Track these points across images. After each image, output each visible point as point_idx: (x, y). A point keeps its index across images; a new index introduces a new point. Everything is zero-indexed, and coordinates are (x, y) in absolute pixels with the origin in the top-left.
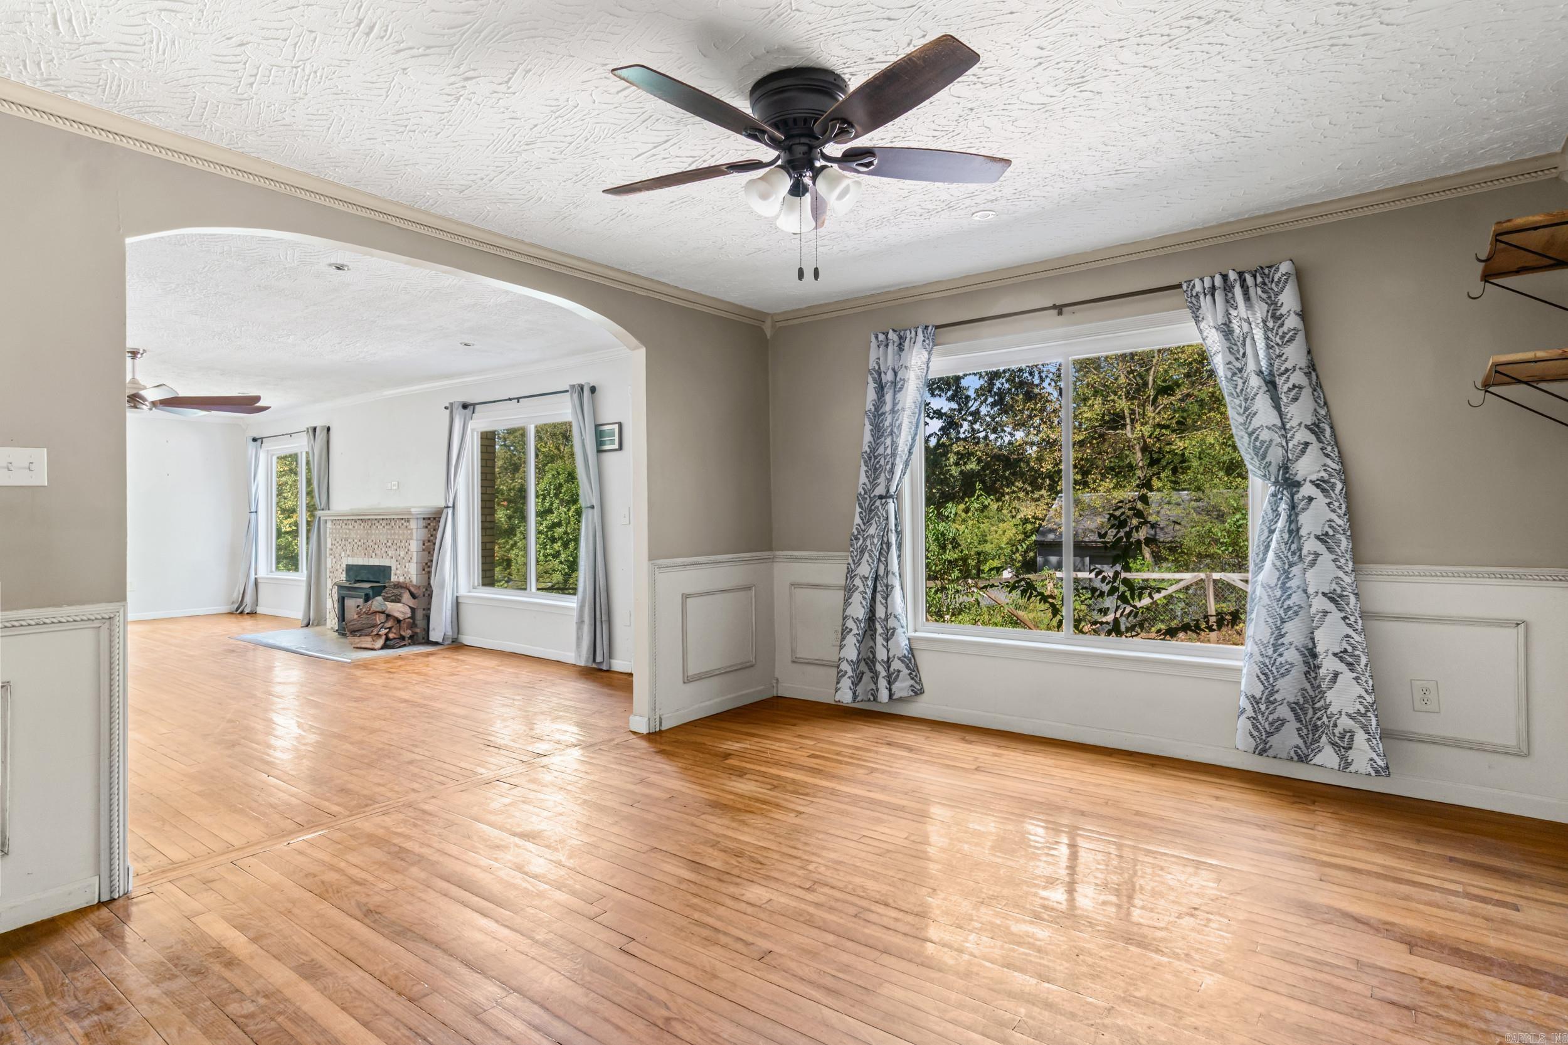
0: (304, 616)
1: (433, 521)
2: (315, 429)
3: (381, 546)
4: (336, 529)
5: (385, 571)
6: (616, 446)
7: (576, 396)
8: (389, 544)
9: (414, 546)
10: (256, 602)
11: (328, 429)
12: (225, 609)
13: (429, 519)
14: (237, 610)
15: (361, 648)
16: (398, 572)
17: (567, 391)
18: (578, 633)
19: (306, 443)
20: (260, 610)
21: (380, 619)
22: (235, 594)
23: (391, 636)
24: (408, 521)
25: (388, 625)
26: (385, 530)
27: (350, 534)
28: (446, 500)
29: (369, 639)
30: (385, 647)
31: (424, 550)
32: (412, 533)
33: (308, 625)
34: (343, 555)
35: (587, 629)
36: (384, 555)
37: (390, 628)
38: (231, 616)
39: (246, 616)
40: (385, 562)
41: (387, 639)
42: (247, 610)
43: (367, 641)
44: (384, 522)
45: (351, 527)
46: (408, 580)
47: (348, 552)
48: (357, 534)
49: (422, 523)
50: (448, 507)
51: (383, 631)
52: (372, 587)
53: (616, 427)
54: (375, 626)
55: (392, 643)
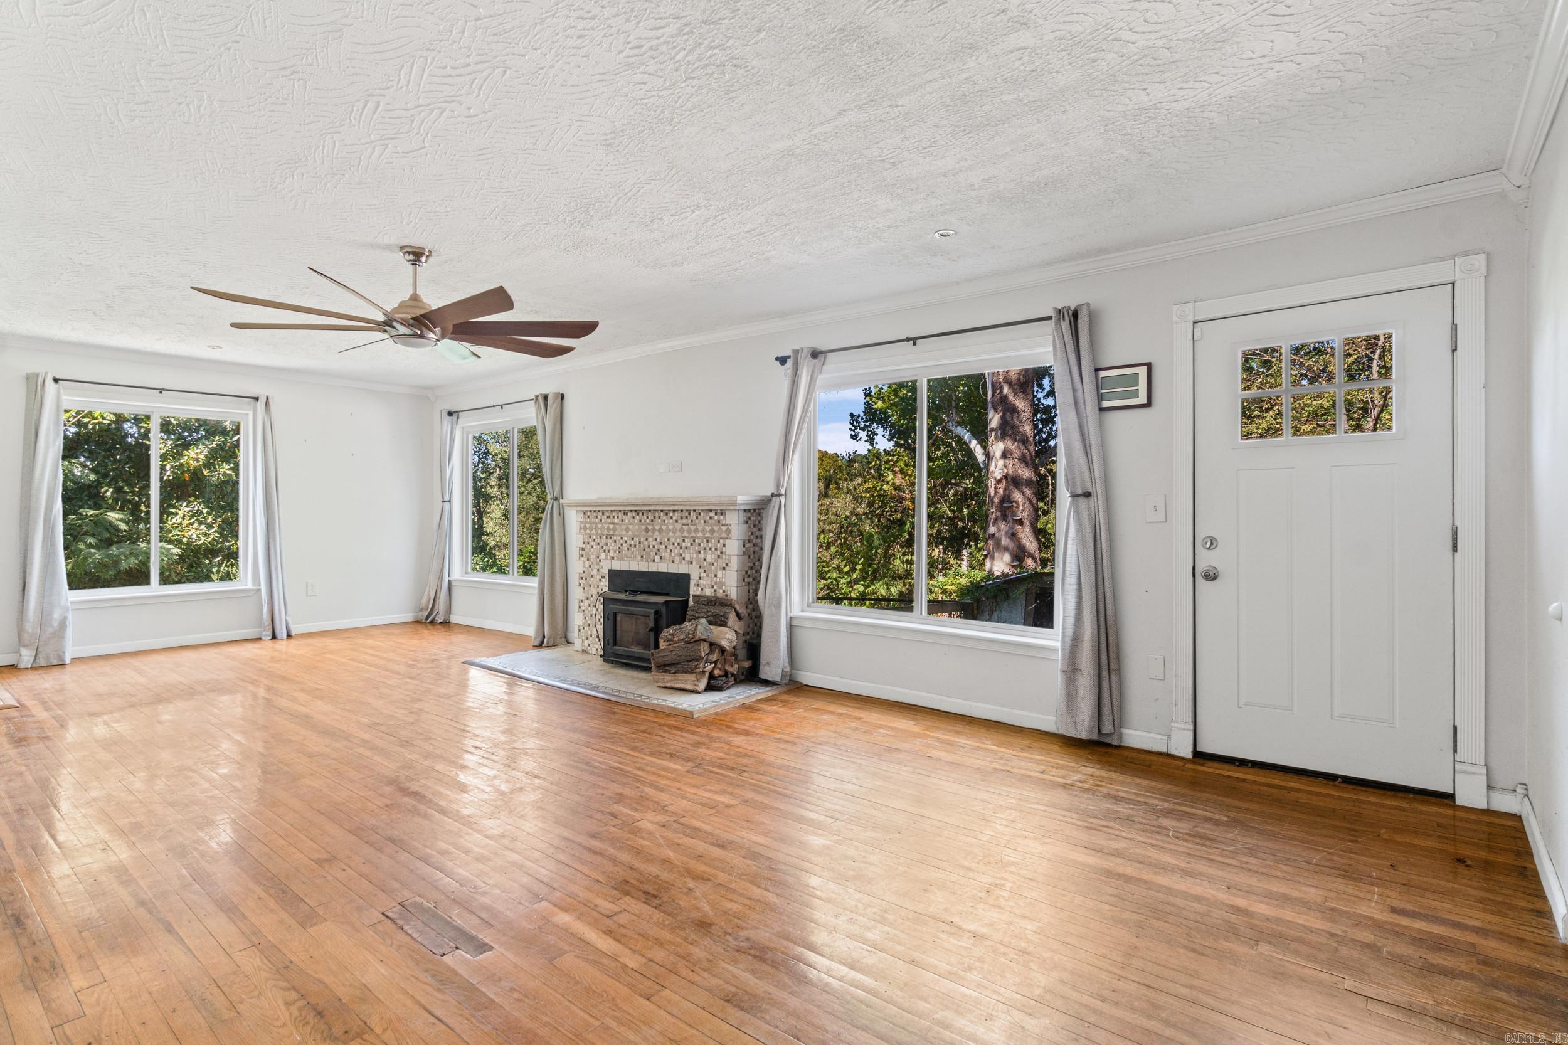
0: (537, 632)
1: (756, 513)
2: (546, 398)
3: (670, 547)
4: (590, 523)
5: (682, 581)
6: (1142, 399)
7: (1065, 325)
8: (687, 543)
9: (733, 548)
10: (449, 610)
11: (562, 397)
12: (409, 617)
13: (749, 510)
14: (427, 618)
15: (677, 689)
16: (702, 582)
17: (1050, 318)
18: (1068, 687)
19: (534, 415)
20: (454, 619)
21: (704, 649)
22: (424, 600)
23: (717, 672)
24: (722, 513)
25: (714, 657)
26: (678, 526)
27: (615, 530)
28: (778, 487)
29: (691, 677)
30: (710, 688)
31: (744, 553)
32: (728, 531)
33: (541, 645)
34: (603, 556)
35: (1085, 683)
36: (677, 559)
37: (715, 662)
38: (419, 626)
39: (439, 627)
40: (680, 568)
41: (712, 677)
42: (440, 619)
43: (685, 680)
44: (676, 516)
45: (616, 520)
46: (720, 594)
47: (612, 554)
48: (627, 530)
49: (742, 517)
50: (780, 495)
51: (710, 667)
52: (666, 602)
53: (1142, 372)
54: (699, 659)
55: (720, 682)
